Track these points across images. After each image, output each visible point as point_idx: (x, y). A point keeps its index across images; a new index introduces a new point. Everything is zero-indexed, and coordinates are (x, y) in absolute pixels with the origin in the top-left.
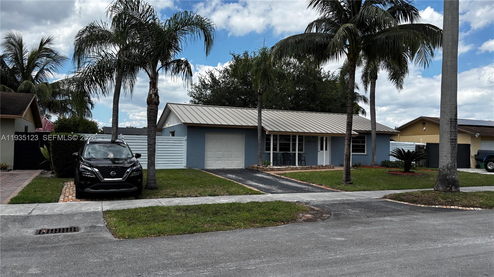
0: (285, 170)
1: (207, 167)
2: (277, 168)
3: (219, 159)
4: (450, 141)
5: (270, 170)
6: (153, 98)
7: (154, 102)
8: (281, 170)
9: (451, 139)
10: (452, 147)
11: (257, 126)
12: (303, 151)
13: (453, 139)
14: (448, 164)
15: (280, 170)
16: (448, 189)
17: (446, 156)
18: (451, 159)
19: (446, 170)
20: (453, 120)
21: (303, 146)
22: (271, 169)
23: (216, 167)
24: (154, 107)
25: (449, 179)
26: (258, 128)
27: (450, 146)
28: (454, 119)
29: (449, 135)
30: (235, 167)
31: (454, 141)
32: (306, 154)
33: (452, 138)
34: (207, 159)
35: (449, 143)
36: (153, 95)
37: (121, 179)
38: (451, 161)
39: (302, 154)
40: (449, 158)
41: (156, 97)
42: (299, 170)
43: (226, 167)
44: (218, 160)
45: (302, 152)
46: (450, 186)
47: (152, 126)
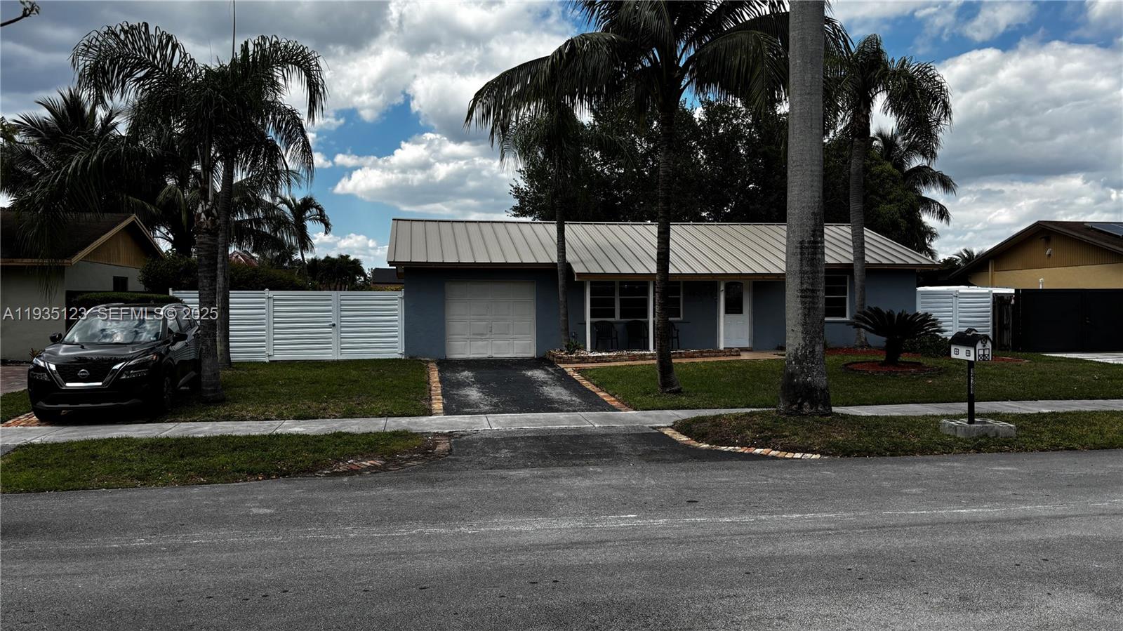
0: (615, 359)
1: (453, 354)
2: (594, 357)
3: (479, 337)
4: (799, 294)
5: (577, 360)
6: (202, 220)
7: (204, 229)
8: (605, 362)
9: (802, 291)
10: (805, 308)
11: (556, 264)
12: (679, 316)
13: (807, 289)
14: (797, 349)
15: (602, 362)
16: (794, 407)
17: (793, 330)
18: (804, 339)
19: (793, 362)
20: (806, 245)
21: (679, 306)
22: (579, 358)
23: (473, 354)
24: (206, 240)
25: (798, 383)
26: (559, 268)
27: (800, 306)
28: (809, 242)
29: (799, 281)
30: (516, 353)
31: (809, 293)
32: (688, 322)
33: (805, 286)
34: (450, 337)
35: (799, 300)
36: (203, 214)
37: (100, 384)
38: (802, 343)
39: (674, 324)
40: (800, 334)
41: (210, 218)
42: (650, 359)
43: (495, 353)
44: (476, 340)
45: (678, 319)
46: (799, 401)
47: (205, 277)
